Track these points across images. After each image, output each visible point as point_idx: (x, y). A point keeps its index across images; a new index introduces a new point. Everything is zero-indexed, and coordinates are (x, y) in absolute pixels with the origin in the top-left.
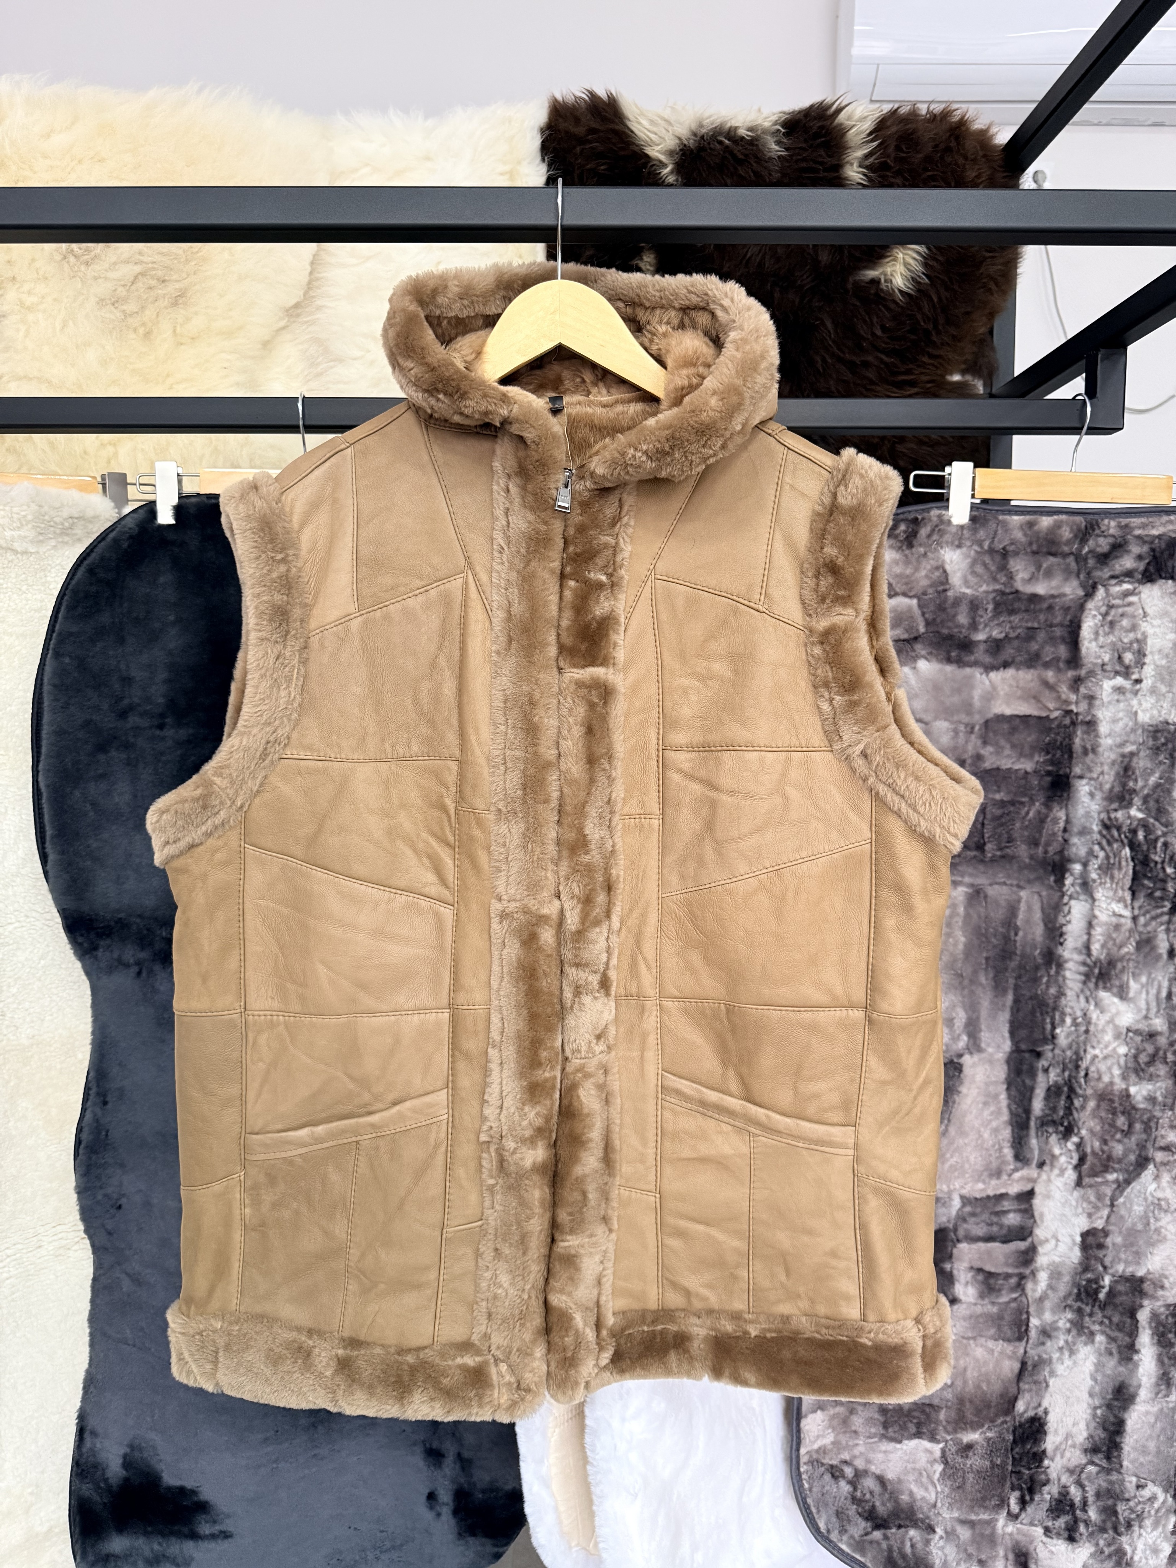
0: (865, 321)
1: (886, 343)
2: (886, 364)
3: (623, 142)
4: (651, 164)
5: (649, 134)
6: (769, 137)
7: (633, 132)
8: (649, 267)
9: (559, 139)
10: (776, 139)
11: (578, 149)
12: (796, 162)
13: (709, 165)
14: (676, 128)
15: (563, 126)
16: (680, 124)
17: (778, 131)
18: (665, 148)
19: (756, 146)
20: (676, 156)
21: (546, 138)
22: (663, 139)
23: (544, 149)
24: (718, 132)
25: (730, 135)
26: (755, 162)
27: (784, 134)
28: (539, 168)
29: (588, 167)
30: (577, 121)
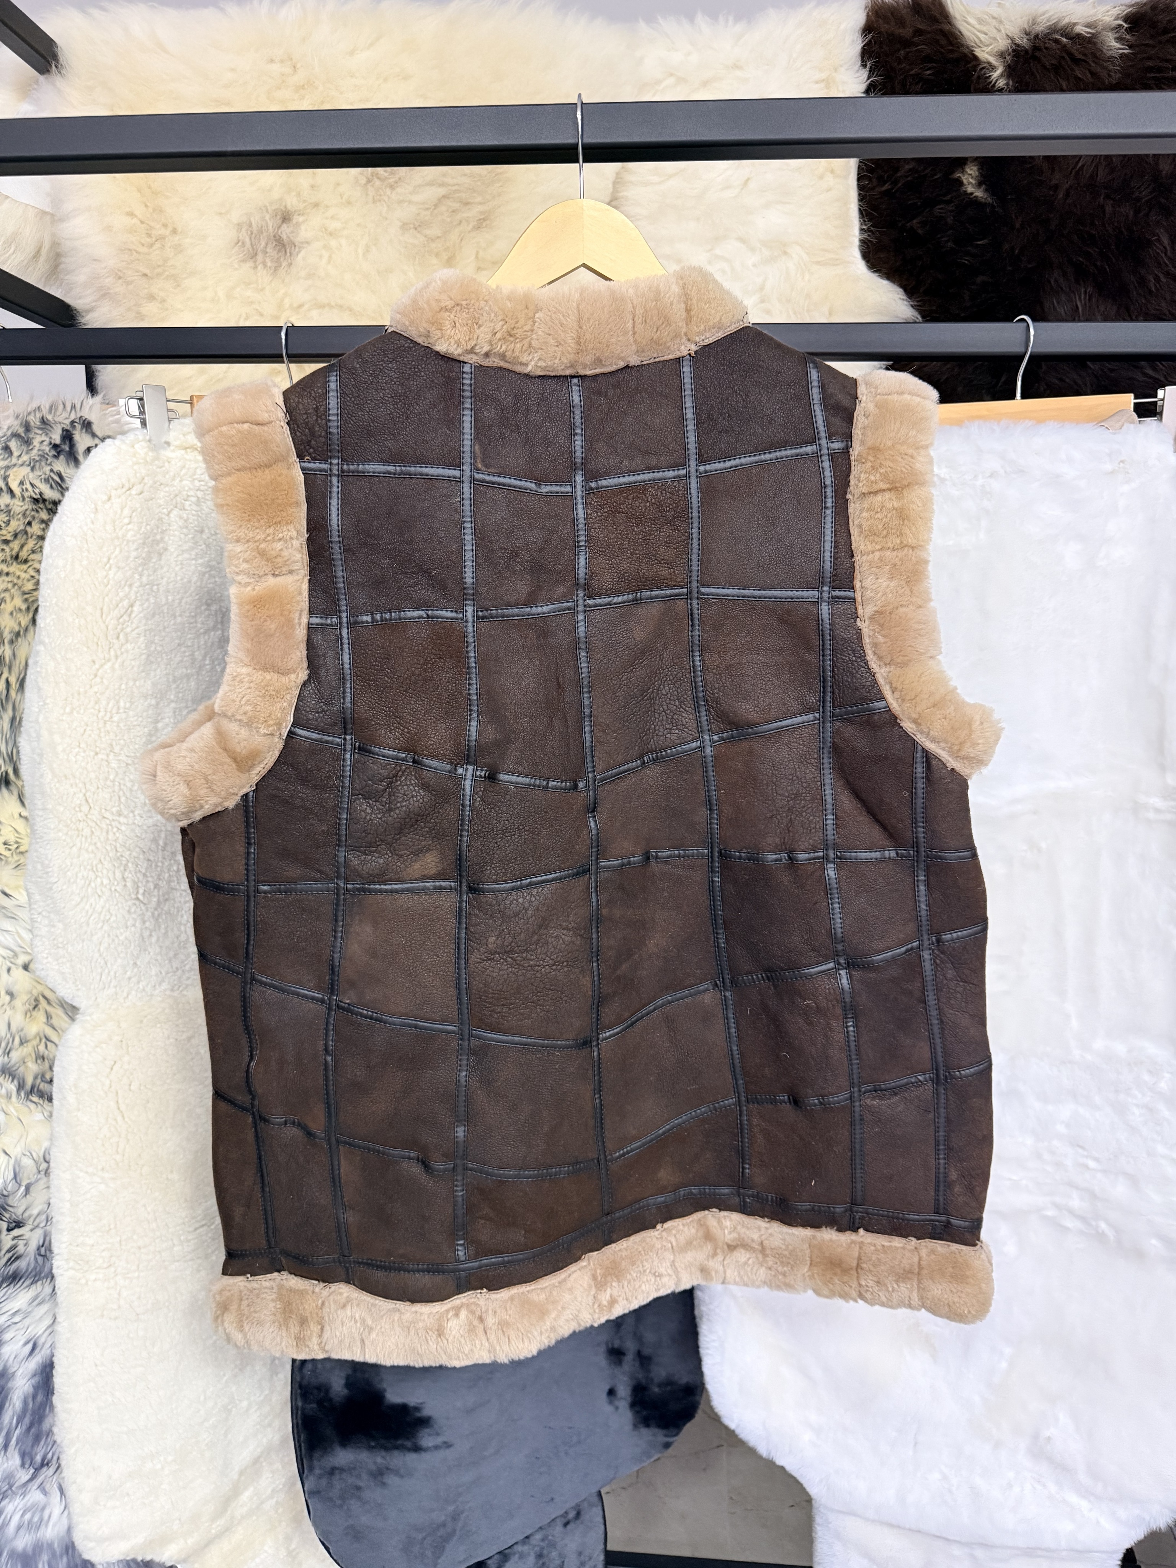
3: (951, 44)
4: (981, 66)
5: (979, 34)
6: (1110, 34)
7: (960, 32)
8: (971, 180)
9: (881, 43)
10: (1117, 35)
11: (902, 52)
12: (1141, 60)
13: (1044, 67)
14: (1007, 27)
15: (884, 27)
16: (1011, 21)
17: (1120, 26)
18: (996, 50)
19: (1095, 44)
20: (1008, 58)
21: (870, 41)
22: (995, 39)
23: (867, 53)
24: (1054, 29)
25: (1067, 32)
26: (1094, 62)
27: (1126, 30)
28: (858, 75)
29: (913, 72)
30: (901, 22)
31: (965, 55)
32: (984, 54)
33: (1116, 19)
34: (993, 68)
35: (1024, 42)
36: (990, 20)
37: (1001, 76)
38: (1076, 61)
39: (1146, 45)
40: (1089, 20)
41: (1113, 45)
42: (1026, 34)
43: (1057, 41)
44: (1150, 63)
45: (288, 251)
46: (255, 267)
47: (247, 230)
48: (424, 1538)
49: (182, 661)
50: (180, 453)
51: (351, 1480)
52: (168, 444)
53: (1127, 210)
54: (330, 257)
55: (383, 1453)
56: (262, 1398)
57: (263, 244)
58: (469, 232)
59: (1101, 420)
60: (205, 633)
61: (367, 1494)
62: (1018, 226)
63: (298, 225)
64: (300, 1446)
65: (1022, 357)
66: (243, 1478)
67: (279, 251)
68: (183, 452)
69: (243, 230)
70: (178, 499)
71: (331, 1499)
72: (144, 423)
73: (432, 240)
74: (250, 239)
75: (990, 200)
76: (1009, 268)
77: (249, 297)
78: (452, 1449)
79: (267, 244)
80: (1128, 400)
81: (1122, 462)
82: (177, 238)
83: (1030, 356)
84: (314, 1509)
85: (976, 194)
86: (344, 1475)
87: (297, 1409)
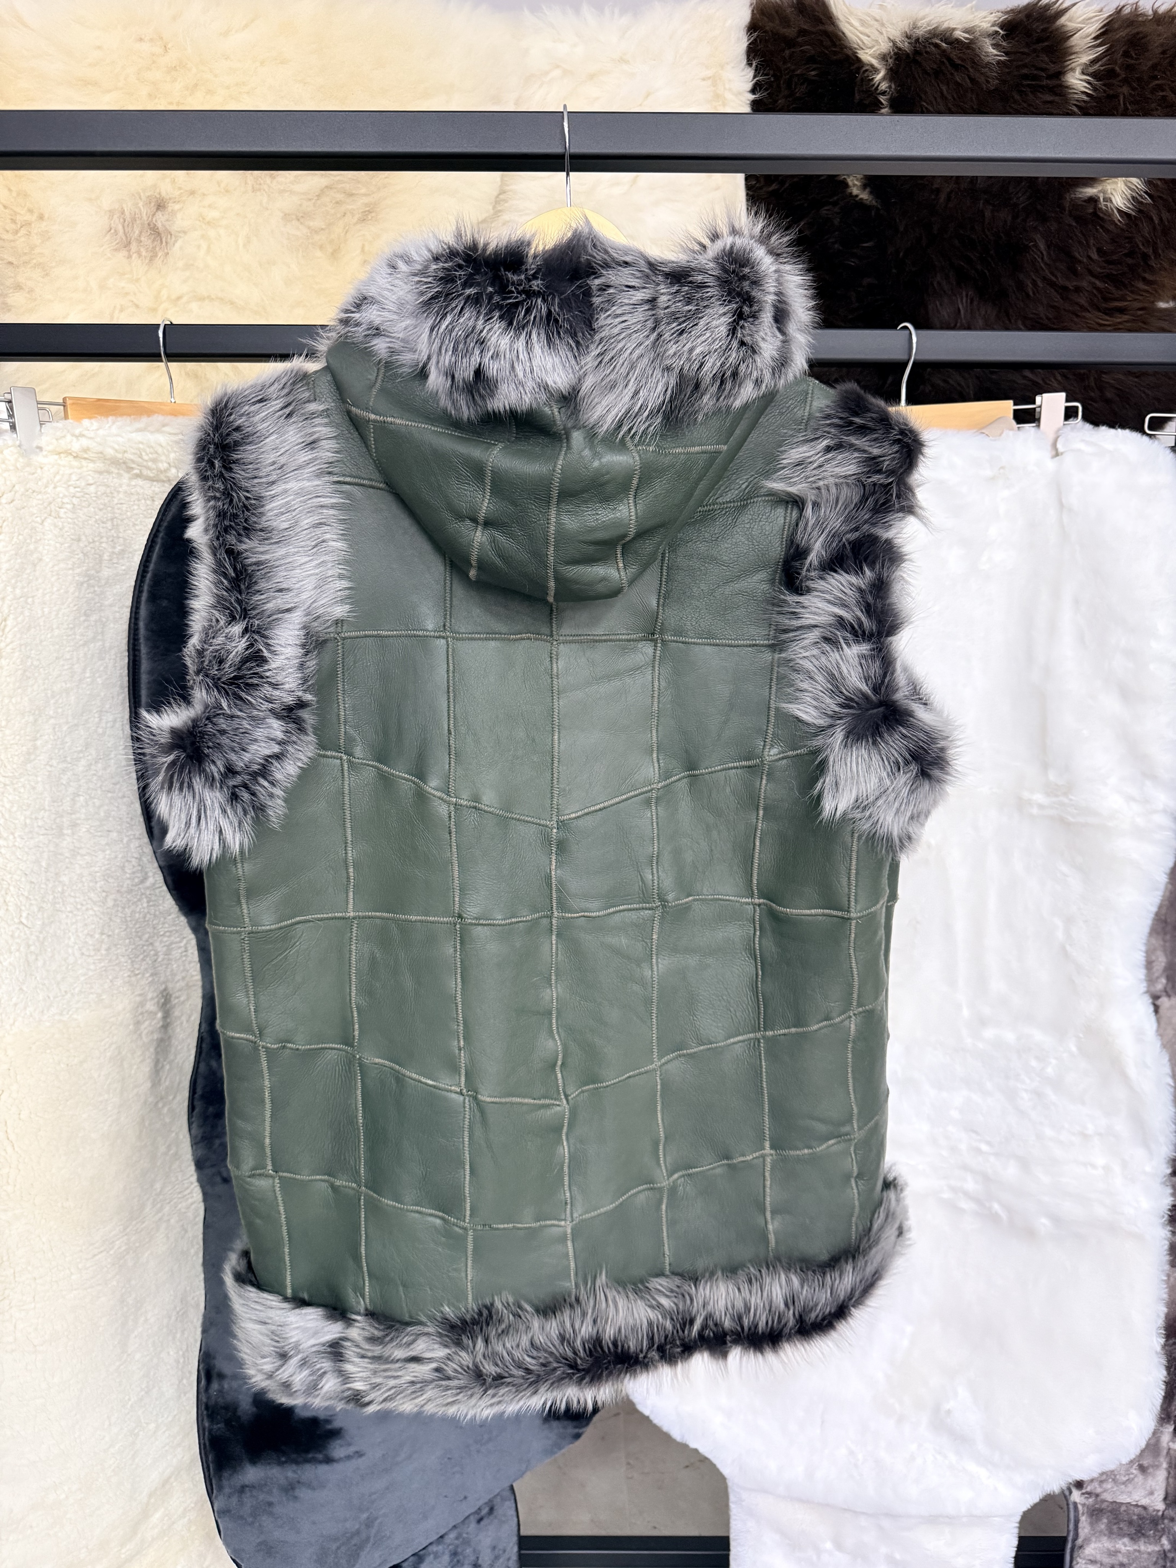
0: (1080, 242)
1: (1101, 267)
2: (1098, 289)
3: (835, 45)
4: (864, 69)
5: (861, 36)
6: (987, 40)
7: (844, 33)
8: (856, 183)
9: (766, 41)
10: (994, 42)
11: (787, 52)
12: (1018, 67)
13: (925, 72)
14: (889, 29)
15: (769, 26)
16: (892, 24)
17: (997, 32)
18: (878, 52)
19: (973, 50)
20: (890, 61)
21: (755, 40)
22: (877, 41)
23: (753, 52)
24: (934, 33)
25: (947, 36)
26: (972, 67)
27: (1002, 37)
28: (744, 73)
29: (798, 72)
30: (785, 21)
31: (848, 56)
32: (868, 56)
33: (993, 26)
34: (876, 71)
35: (906, 46)
36: (873, 22)
37: (884, 79)
38: (956, 67)
39: (1023, 53)
40: (967, 26)
41: (990, 51)
42: (908, 37)
43: (937, 46)
44: (1025, 71)
45: (164, 240)
46: (130, 257)
47: (119, 218)
48: (338, 1548)
49: (60, 675)
50: (53, 458)
51: (261, 1497)
52: (40, 448)
53: (1004, 215)
54: (209, 247)
55: (294, 1467)
56: (170, 1419)
57: (137, 232)
58: (355, 224)
59: (982, 427)
60: (84, 645)
61: (278, 1510)
62: (902, 229)
63: (173, 213)
64: (208, 1467)
65: (905, 364)
66: (152, 1500)
67: (153, 241)
68: (56, 457)
69: (115, 217)
70: (52, 506)
71: (241, 1518)
72: (13, 427)
73: (316, 232)
74: (123, 227)
75: (874, 203)
76: (894, 271)
77: (123, 288)
78: (363, 1458)
79: (141, 232)
80: (1008, 406)
81: (1002, 468)
82: (44, 224)
83: (914, 363)
84: (224, 1528)
85: (861, 196)
86: (255, 1493)
87: (204, 1430)
